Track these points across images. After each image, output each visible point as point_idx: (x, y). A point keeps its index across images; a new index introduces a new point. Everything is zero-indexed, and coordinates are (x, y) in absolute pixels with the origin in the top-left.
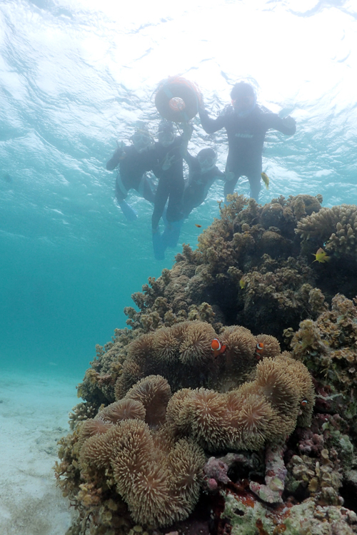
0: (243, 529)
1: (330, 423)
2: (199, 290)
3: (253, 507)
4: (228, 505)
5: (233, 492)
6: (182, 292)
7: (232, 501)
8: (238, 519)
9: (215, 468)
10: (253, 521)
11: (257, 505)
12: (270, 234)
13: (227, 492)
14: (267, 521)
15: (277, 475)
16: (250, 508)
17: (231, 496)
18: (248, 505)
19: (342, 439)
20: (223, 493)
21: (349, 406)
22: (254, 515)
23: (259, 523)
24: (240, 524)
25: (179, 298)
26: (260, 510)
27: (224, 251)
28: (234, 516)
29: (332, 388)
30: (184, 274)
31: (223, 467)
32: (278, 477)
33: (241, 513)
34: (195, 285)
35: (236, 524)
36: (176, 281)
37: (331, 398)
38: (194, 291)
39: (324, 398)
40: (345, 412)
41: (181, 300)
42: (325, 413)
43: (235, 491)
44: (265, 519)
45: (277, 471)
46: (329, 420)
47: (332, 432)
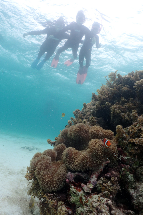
0: (75, 199)
1: (125, 168)
2: (95, 111)
3: (80, 192)
4: (71, 189)
5: (73, 185)
6: (89, 112)
7: (72, 188)
8: (74, 195)
9: (69, 176)
10: (79, 197)
11: (82, 192)
12: (125, 88)
13: (72, 185)
14: (84, 198)
15: (91, 183)
16: (79, 192)
17: (73, 186)
18: (78, 191)
19: (130, 176)
20: (70, 185)
21: (135, 163)
22: (80, 195)
23: (81, 198)
24: (74, 197)
25: (88, 114)
26: (82, 194)
27: (105, 96)
28: (72, 194)
29: (127, 154)
30: (92, 105)
31: (72, 176)
32: (92, 184)
33: (75, 193)
34: (94, 109)
35: (72, 196)
36: (88, 108)
37: (127, 158)
38: (94, 112)
39: (124, 158)
40: (133, 164)
41: (88, 115)
42: (124, 164)
43: (74, 185)
44: (84, 197)
45: (92, 182)
46: (125, 167)
47: (126, 172)
